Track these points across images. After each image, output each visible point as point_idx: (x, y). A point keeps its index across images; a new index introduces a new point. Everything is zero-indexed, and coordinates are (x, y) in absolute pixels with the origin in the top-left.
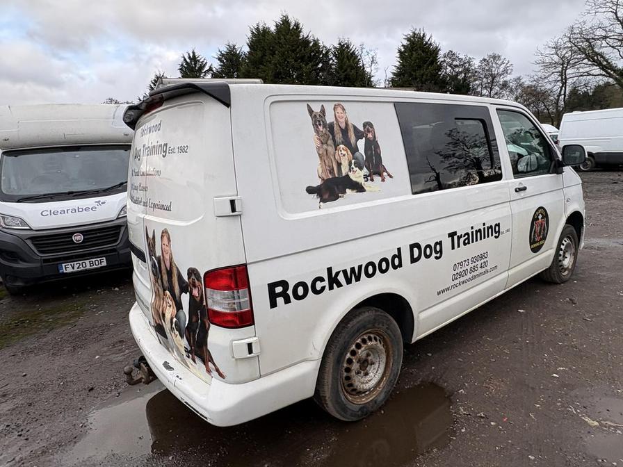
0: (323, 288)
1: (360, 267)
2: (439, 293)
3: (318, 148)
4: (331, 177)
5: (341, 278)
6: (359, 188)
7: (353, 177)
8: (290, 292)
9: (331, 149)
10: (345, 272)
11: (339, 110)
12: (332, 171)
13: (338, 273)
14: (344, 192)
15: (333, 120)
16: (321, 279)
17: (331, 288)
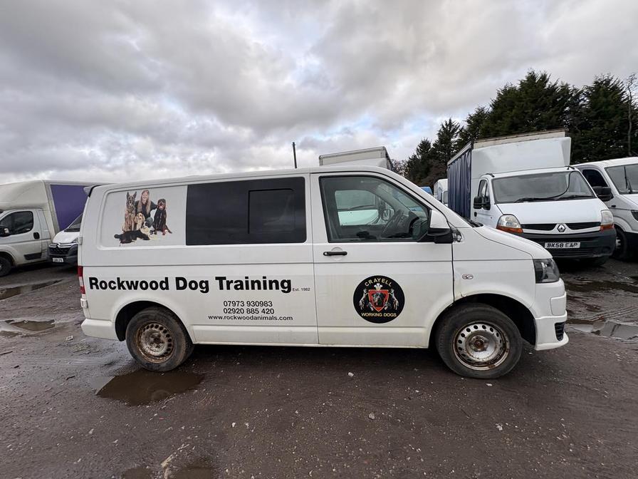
0: (115, 288)
1: (137, 282)
2: (210, 317)
3: (126, 215)
4: (129, 230)
5: (125, 284)
6: (145, 238)
7: (142, 231)
8: (98, 284)
9: (133, 216)
10: (127, 282)
11: (146, 193)
12: (130, 227)
13: (123, 282)
14: (135, 239)
15: (139, 199)
16: (114, 283)
17: (119, 289)
